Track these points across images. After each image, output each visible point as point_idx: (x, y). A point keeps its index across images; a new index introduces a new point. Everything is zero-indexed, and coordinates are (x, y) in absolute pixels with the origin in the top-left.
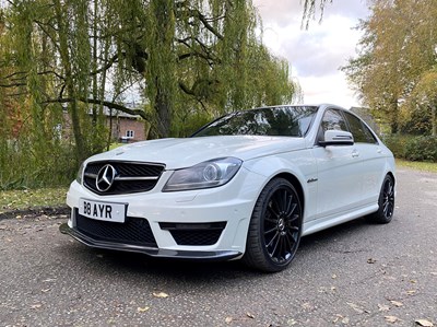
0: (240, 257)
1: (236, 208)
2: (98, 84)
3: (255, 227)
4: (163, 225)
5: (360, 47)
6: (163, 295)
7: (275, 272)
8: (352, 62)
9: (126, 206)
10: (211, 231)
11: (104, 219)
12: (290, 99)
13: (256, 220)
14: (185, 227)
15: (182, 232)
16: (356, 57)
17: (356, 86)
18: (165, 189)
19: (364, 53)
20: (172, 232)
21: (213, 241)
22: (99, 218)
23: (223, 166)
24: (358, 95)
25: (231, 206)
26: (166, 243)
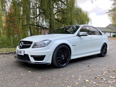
0: (50, 64)
1: (48, 52)
2: (38, 21)
3: (54, 57)
4: (32, 56)
5: (112, 6)
6: (30, 72)
7: (61, 68)
8: (110, 11)
9: (24, 52)
10: (42, 58)
11: (20, 54)
12: (88, 22)
13: (54, 55)
14: (36, 57)
15: (36, 58)
16: (111, 9)
17: (110, 18)
18: (33, 47)
19: (113, 8)
20: (33, 58)
21: (42, 60)
22: (19, 54)
23: (46, 42)
24: (111, 20)
25: (47, 52)
26: (32, 60)
